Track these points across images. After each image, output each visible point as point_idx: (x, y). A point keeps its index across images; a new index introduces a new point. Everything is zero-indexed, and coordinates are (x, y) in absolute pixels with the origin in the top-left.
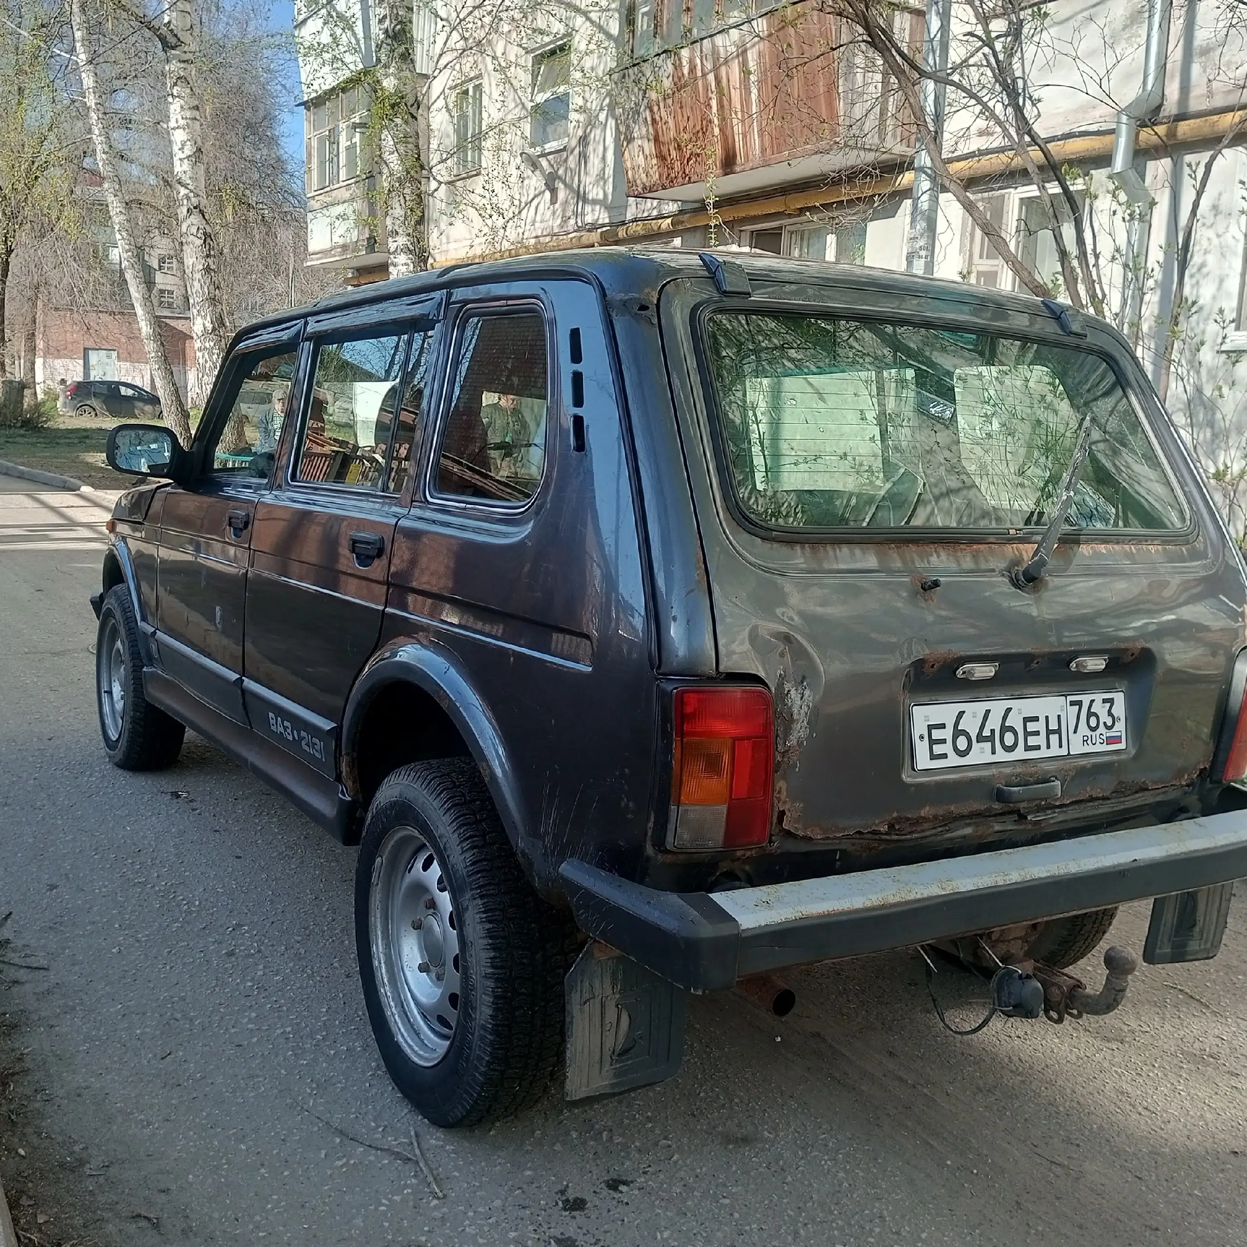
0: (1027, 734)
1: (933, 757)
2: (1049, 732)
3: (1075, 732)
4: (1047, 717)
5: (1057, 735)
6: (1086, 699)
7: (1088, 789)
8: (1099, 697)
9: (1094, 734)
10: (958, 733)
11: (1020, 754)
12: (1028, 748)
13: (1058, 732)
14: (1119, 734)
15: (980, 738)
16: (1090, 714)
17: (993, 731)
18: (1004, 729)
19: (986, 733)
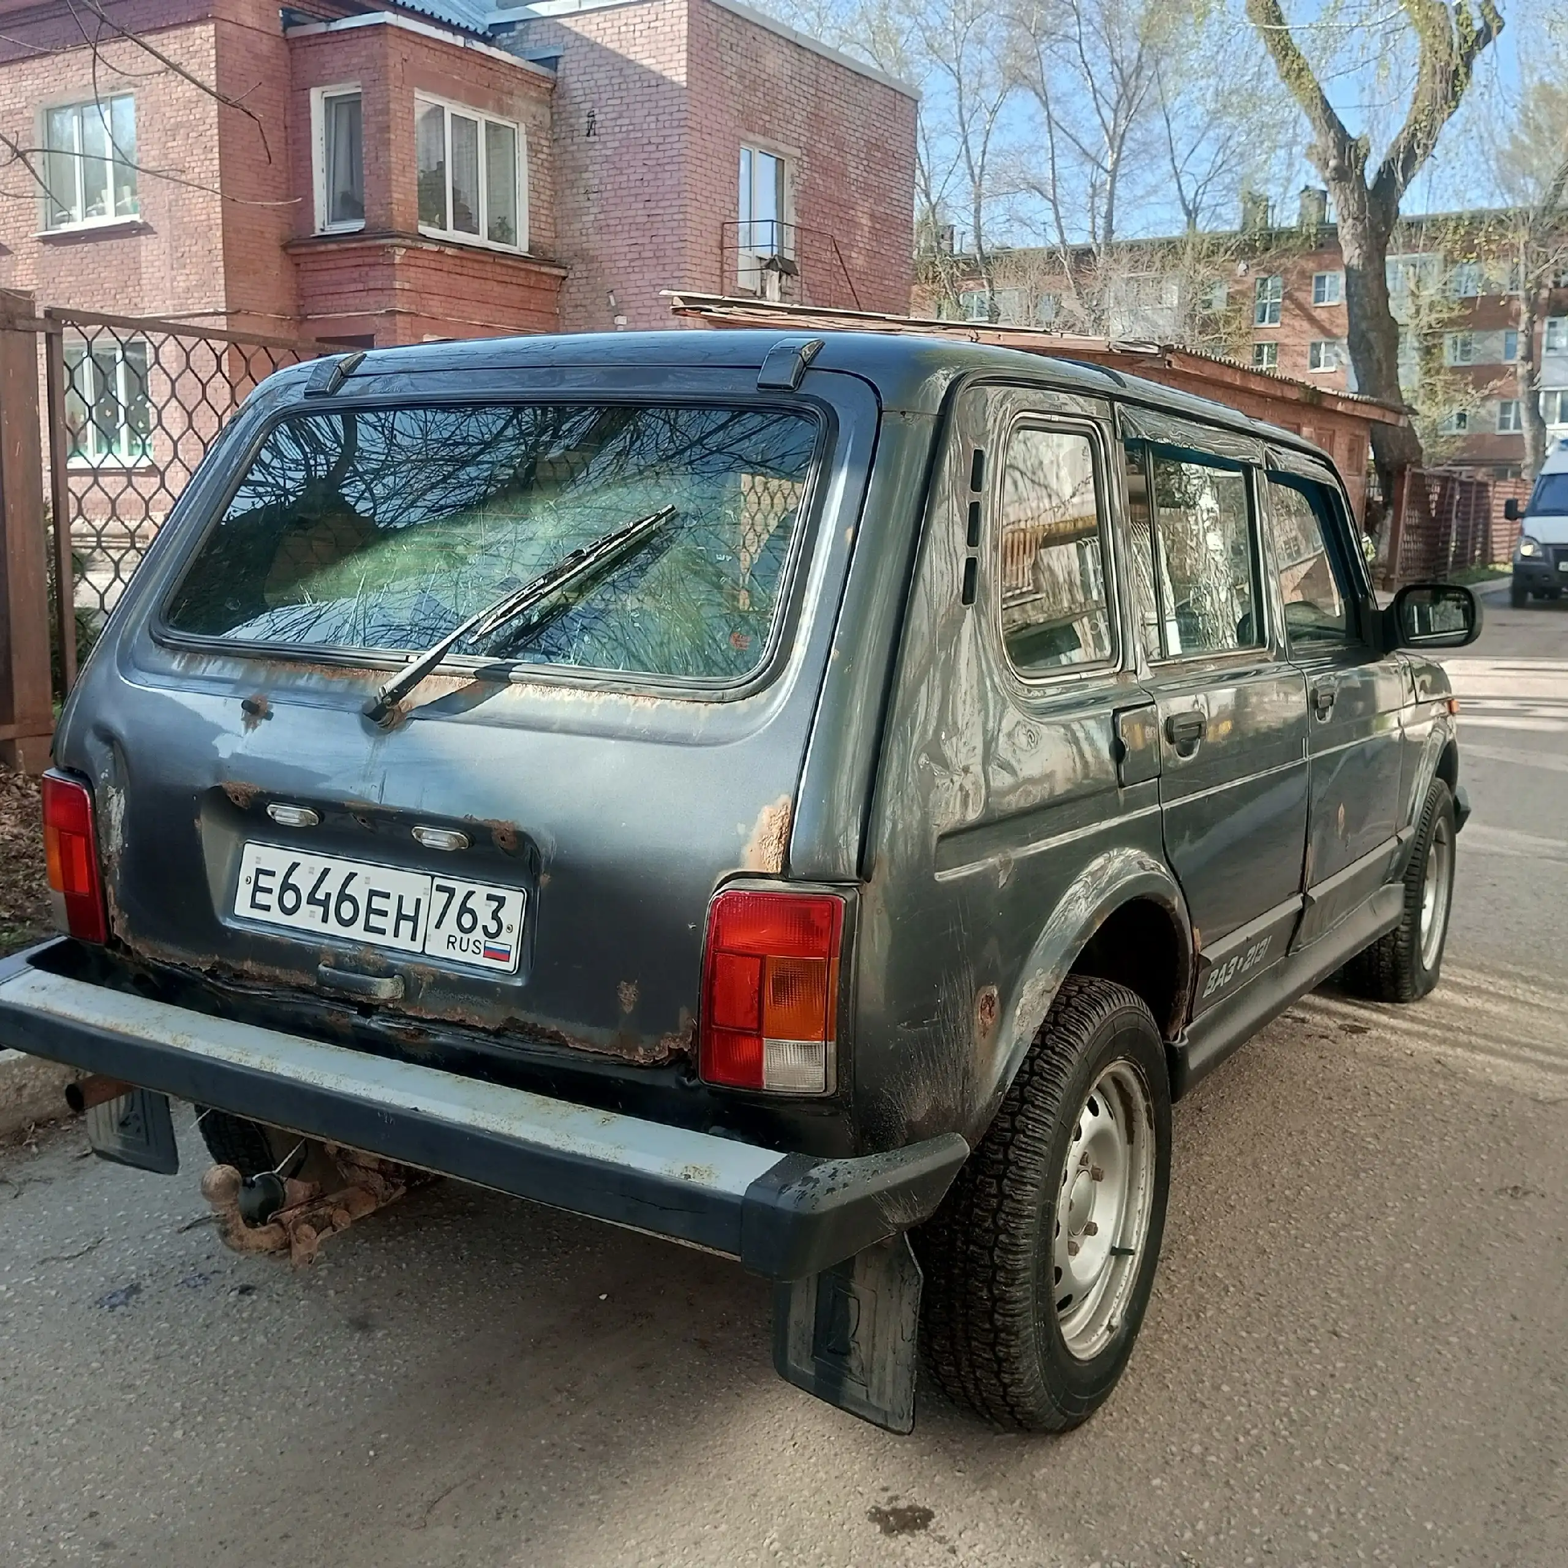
0: (370, 910)
1: (254, 905)
2: (400, 917)
3: (438, 926)
4: (401, 898)
5: (411, 924)
6: (461, 888)
7: (459, 1010)
8: (482, 891)
9: (465, 937)
10: (286, 886)
11: (356, 932)
12: (368, 928)
13: (415, 919)
14: (507, 948)
15: (312, 900)
16: (464, 909)
17: (328, 895)
18: (343, 897)
19: (320, 895)
